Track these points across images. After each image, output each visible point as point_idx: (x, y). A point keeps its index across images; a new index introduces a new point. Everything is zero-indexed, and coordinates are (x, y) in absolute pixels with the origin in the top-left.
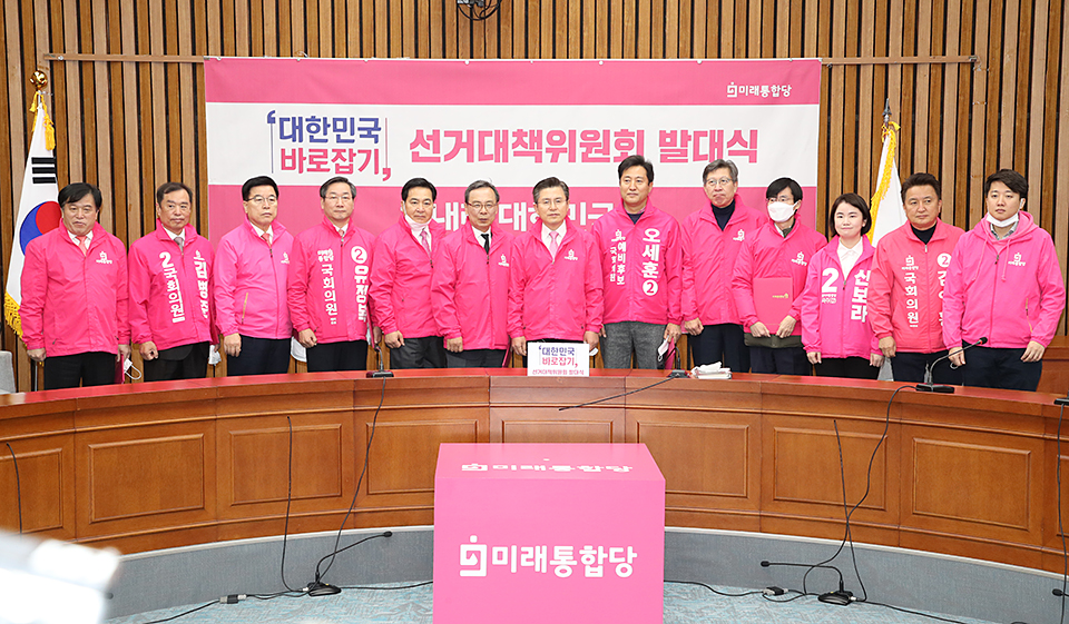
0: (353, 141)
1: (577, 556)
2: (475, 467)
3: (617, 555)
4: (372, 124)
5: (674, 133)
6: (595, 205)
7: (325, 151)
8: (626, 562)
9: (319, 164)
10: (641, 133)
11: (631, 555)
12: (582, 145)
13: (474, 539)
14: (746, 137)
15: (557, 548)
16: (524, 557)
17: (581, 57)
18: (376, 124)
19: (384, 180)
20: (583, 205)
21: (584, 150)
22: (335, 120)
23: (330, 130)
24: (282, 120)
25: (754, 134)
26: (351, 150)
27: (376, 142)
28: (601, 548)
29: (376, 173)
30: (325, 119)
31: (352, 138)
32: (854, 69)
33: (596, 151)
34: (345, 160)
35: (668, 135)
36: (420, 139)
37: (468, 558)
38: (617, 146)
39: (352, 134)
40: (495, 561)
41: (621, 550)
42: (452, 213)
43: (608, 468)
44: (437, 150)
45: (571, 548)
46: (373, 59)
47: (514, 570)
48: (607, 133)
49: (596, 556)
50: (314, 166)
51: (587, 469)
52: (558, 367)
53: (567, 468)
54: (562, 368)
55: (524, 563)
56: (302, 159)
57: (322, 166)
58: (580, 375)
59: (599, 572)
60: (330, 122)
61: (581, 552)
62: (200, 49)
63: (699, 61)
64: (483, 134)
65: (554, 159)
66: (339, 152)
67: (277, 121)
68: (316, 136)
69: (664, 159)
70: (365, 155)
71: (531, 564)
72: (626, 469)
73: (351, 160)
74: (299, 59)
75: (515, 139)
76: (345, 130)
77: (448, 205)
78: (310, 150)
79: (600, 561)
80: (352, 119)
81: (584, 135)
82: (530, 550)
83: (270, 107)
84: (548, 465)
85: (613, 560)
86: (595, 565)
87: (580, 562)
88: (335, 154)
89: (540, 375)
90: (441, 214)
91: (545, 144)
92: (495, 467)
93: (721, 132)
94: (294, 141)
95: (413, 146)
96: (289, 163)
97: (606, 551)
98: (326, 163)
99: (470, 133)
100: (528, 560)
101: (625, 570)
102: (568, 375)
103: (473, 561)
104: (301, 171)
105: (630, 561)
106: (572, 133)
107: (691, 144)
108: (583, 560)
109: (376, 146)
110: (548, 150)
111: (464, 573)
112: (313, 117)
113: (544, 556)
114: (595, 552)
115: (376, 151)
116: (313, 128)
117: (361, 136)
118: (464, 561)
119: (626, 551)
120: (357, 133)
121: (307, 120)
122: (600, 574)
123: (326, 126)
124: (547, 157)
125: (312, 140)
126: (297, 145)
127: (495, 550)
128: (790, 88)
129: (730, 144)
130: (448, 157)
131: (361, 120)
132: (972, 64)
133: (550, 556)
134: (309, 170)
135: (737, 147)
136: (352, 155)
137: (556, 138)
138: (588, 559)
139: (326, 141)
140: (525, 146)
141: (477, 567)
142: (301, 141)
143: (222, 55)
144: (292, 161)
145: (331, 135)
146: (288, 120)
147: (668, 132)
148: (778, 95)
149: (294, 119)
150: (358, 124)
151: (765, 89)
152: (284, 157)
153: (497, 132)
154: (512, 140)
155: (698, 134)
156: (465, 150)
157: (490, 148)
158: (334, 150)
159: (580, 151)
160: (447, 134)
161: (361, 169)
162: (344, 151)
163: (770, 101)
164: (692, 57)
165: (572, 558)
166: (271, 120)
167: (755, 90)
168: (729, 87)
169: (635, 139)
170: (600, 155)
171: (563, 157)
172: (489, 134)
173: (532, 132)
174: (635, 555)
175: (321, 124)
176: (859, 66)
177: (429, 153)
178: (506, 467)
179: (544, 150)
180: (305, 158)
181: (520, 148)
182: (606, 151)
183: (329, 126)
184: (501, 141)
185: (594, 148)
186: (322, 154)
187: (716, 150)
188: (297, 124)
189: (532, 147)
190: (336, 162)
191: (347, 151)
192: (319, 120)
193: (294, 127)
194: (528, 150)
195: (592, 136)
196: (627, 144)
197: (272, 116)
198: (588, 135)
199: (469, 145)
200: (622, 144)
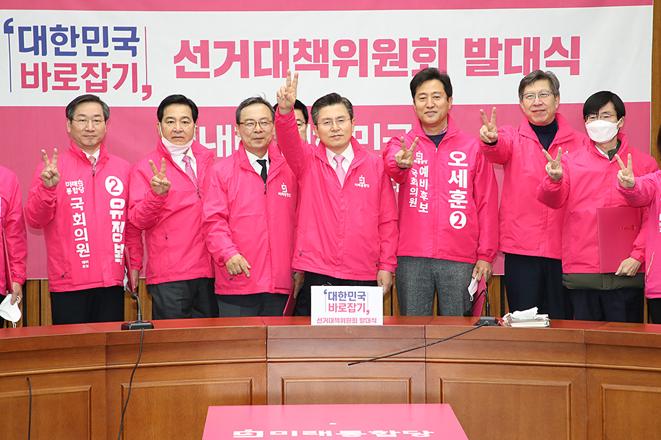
0: (106, 54)
2: (248, 433)
4: (128, 34)
5: (482, 41)
6: (390, 127)
7: (74, 66)
9: (66, 81)
10: (443, 42)
12: (375, 57)
14: (567, 45)
18: (134, 34)
19: (144, 99)
20: (377, 127)
21: (377, 62)
22: (85, 29)
23: (79, 41)
24: (22, 30)
26: (104, 65)
27: (134, 54)
29: (135, 90)
30: (73, 28)
31: (105, 50)
33: (392, 64)
34: (96, 76)
35: (475, 44)
36: (185, 51)
38: (416, 57)
39: (106, 45)
42: (224, 138)
43: (405, 432)
44: (205, 63)
48: (403, 42)
50: (61, 84)
51: (380, 434)
52: (346, 315)
53: (357, 434)
54: (351, 315)
56: (46, 75)
57: (71, 84)
58: (372, 324)
60: (79, 31)
64: (259, 45)
65: (343, 74)
66: (90, 68)
67: (16, 30)
68: (63, 49)
69: (470, 72)
70: (122, 69)
72: (426, 434)
73: (105, 76)
75: (297, 50)
76: (96, 41)
77: (219, 128)
78: (56, 65)
81: (377, 44)
83: (6, 14)
84: (335, 430)
88: (86, 69)
89: (325, 324)
90: (211, 137)
91: (332, 56)
92: (273, 433)
93: (537, 40)
94: (36, 53)
95: (178, 59)
96: (30, 80)
98: (75, 80)
99: (244, 44)
102: (359, 324)
104: (45, 89)
106: (364, 43)
107: (501, 54)
109: (134, 60)
110: (335, 63)
112: (59, 26)
115: (134, 65)
116: (59, 39)
117: (116, 48)
120: (112, 44)
121: (52, 29)
123: (75, 36)
124: (334, 71)
125: (58, 52)
126: (40, 59)
129: (548, 53)
130: (219, 72)
131: (116, 29)
134: (54, 88)
135: (556, 56)
136: (105, 70)
137: (345, 49)
139: (74, 54)
140: (308, 58)
142: (44, 53)
144: (33, 77)
145: (81, 47)
146: (29, 29)
147: (475, 40)
149: (36, 28)
150: (112, 34)
152: (24, 73)
153: (276, 42)
155: (510, 43)
156: (240, 62)
157: (267, 61)
158: (84, 65)
159: (372, 63)
160: (218, 45)
161: (116, 87)
162: (96, 65)
166: (8, 30)
169: (436, 49)
170: (396, 69)
171: (353, 71)
172: (266, 44)
173: (316, 42)
175: (68, 34)
177: (197, 68)
178: (285, 433)
179: (330, 63)
180: (50, 75)
181: (303, 61)
182: (403, 63)
183: (78, 36)
184: (281, 53)
185: (389, 61)
186: (70, 69)
187: (531, 60)
188: (40, 35)
189: (317, 60)
190: (87, 79)
191: (100, 66)
192: (66, 29)
193: (36, 38)
194: (312, 63)
195: (387, 46)
196: (427, 55)
197: (10, 25)
198: (382, 46)
199: (243, 59)
200: (421, 55)
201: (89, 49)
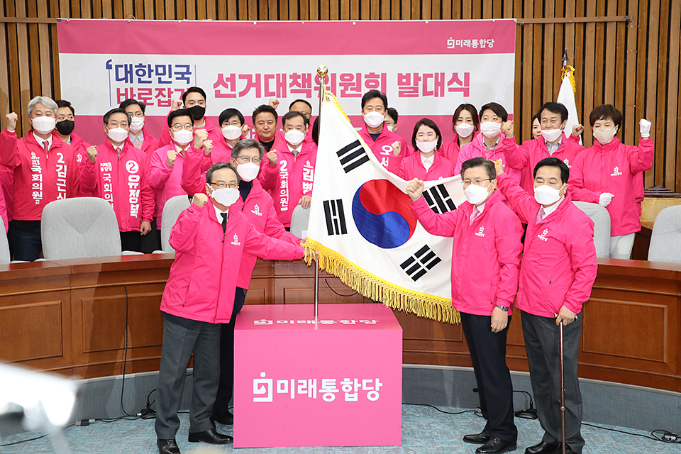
0: (171, 82)
1: (339, 386)
2: (263, 322)
3: (368, 385)
4: (184, 70)
5: (408, 75)
7: (150, 90)
8: (374, 390)
10: (384, 76)
11: (378, 384)
12: (341, 85)
13: (263, 374)
14: (462, 78)
15: (324, 381)
16: (300, 387)
17: (340, 19)
18: (188, 69)
21: (342, 88)
22: (157, 67)
23: (153, 74)
24: (117, 67)
25: (467, 75)
26: (169, 89)
27: (188, 83)
28: (356, 380)
30: (149, 66)
31: (170, 80)
32: (540, 28)
33: (352, 89)
34: (165, 96)
35: (404, 77)
36: (220, 81)
37: (259, 388)
38: (367, 85)
39: (170, 77)
40: (279, 391)
41: (371, 381)
43: (361, 321)
44: (233, 89)
45: (335, 380)
46: (185, 20)
47: (293, 396)
48: (359, 75)
49: (353, 386)
51: (346, 322)
53: (331, 322)
55: (300, 392)
57: (148, 101)
59: (355, 397)
60: (153, 68)
61: (342, 383)
62: (54, 13)
63: (427, 21)
64: (268, 77)
66: (160, 91)
67: (114, 67)
68: (143, 79)
69: (401, 94)
71: (305, 392)
72: (374, 322)
73: (169, 96)
74: (129, 20)
75: (292, 80)
76: (164, 74)
78: (139, 89)
79: (356, 390)
80: (170, 66)
81: (342, 77)
82: (304, 382)
83: (107, 57)
85: (365, 388)
86: (352, 392)
87: (341, 390)
88: (158, 92)
91: (314, 84)
92: (278, 322)
93: (443, 75)
94: (127, 82)
95: (216, 85)
97: (360, 382)
98: (151, 99)
99: (258, 76)
100: (303, 389)
101: (374, 395)
103: (263, 390)
105: (377, 389)
106: (334, 76)
107: (421, 83)
108: (344, 389)
110: (316, 88)
111: (255, 400)
112: (141, 64)
113: (315, 386)
114: (352, 383)
116: (141, 73)
117: (177, 78)
118: (256, 391)
119: (374, 381)
120: (174, 76)
121: (136, 66)
122: (356, 399)
123: (151, 71)
124: (315, 94)
125: (140, 81)
126: (129, 85)
127: (279, 382)
128: (493, 41)
129: (450, 83)
130: (242, 94)
131: (176, 66)
132: (627, 23)
133: (319, 386)
135: (455, 85)
136: (170, 92)
138: (347, 388)
139: (151, 82)
140: (298, 85)
141: (266, 395)
142: (132, 82)
143: (71, 17)
145: (154, 78)
146: (122, 66)
147: (404, 74)
148: (484, 46)
149: (126, 65)
150: (174, 69)
151: (475, 42)
152: (119, 95)
153: (278, 75)
154: (289, 81)
155: (426, 76)
156: (255, 88)
157: (273, 87)
158: (156, 89)
159: (339, 89)
160: (241, 77)
162: (164, 89)
163: (479, 51)
164: (421, 19)
165: (335, 387)
166: (109, 67)
167: (468, 43)
168: (449, 41)
169: (380, 80)
170: (355, 92)
172: (272, 76)
173: (304, 75)
174: (381, 385)
175: (146, 69)
176: (543, 25)
177: (228, 91)
178: (286, 322)
179: (313, 89)
180: (135, 95)
181: (295, 87)
182: (359, 89)
183: (153, 71)
184: (281, 82)
185: (350, 87)
186: (147, 92)
187: (439, 87)
188: (129, 70)
189: (304, 86)
190: (159, 98)
191: (167, 90)
192: (145, 67)
193: (126, 72)
194: (301, 88)
195: (348, 77)
196: (374, 84)
197: (110, 63)
198: (345, 77)
199: (258, 85)
200: (370, 84)
201: (160, 79)
